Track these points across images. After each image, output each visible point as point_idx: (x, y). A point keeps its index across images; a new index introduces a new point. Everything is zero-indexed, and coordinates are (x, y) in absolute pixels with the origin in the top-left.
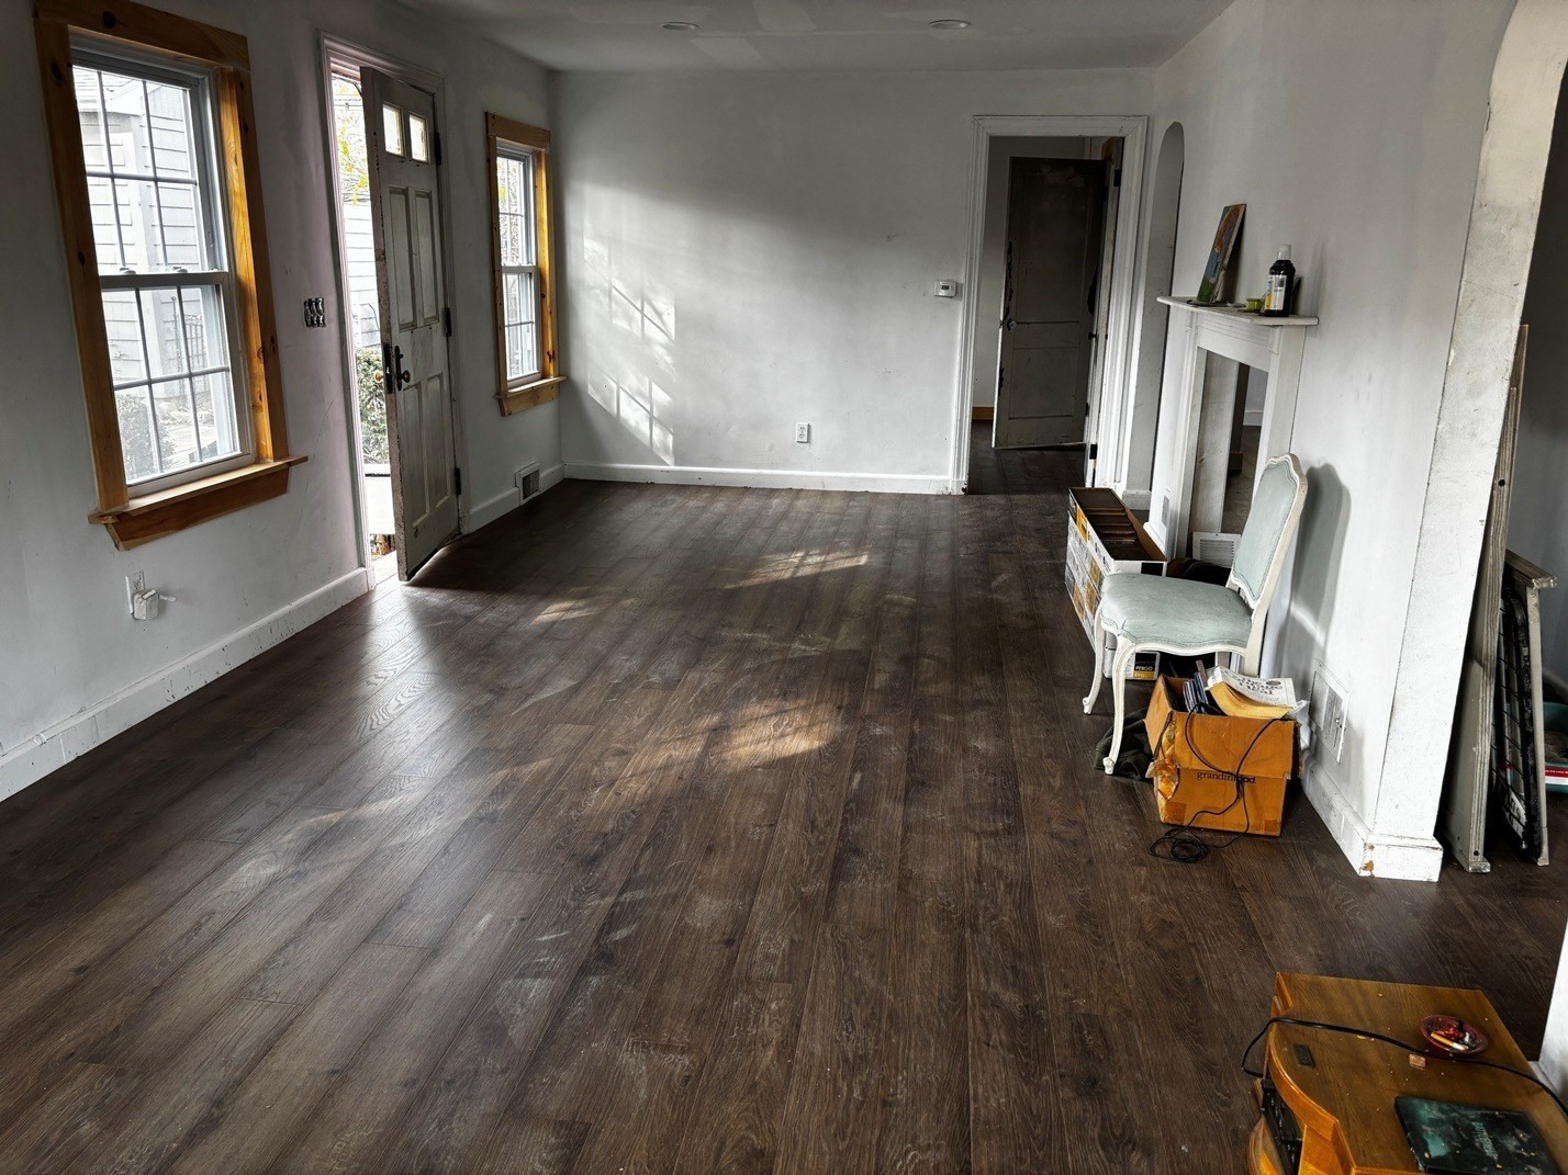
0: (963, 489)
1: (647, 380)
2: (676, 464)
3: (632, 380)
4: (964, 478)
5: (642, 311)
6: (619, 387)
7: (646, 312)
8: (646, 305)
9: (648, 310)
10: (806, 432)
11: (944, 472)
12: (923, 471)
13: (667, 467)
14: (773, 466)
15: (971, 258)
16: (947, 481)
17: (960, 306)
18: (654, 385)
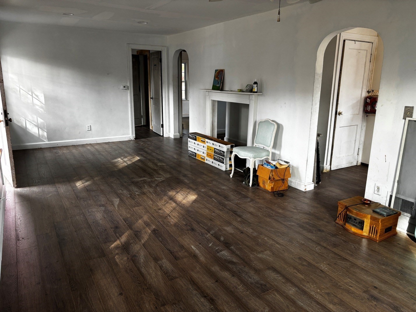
0: (134, 138)
1: (36, 117)
2: (49, 141)
3: (30, 117)
4: (134, 135)
5: (32, 95)
6: (26, 120)
7: (33, 96)
8: (33, 94)
9: (34, 95)
10: (90, 128)
11: (129, 135)
12: (123, 135)
13: (45, 142)
14: (80, 138)
15: (130, 80)
16: (130, 137)
17: (129, 91)
18: (38, 118)
